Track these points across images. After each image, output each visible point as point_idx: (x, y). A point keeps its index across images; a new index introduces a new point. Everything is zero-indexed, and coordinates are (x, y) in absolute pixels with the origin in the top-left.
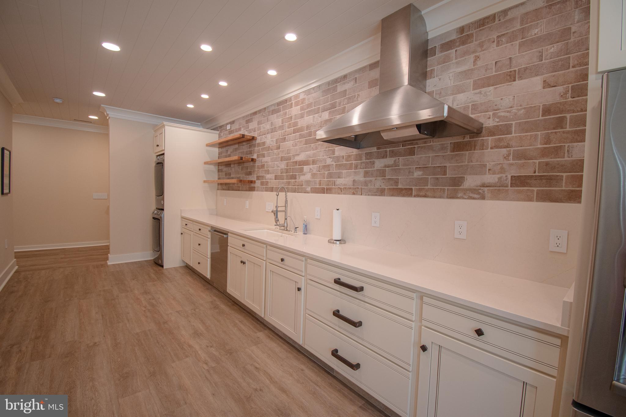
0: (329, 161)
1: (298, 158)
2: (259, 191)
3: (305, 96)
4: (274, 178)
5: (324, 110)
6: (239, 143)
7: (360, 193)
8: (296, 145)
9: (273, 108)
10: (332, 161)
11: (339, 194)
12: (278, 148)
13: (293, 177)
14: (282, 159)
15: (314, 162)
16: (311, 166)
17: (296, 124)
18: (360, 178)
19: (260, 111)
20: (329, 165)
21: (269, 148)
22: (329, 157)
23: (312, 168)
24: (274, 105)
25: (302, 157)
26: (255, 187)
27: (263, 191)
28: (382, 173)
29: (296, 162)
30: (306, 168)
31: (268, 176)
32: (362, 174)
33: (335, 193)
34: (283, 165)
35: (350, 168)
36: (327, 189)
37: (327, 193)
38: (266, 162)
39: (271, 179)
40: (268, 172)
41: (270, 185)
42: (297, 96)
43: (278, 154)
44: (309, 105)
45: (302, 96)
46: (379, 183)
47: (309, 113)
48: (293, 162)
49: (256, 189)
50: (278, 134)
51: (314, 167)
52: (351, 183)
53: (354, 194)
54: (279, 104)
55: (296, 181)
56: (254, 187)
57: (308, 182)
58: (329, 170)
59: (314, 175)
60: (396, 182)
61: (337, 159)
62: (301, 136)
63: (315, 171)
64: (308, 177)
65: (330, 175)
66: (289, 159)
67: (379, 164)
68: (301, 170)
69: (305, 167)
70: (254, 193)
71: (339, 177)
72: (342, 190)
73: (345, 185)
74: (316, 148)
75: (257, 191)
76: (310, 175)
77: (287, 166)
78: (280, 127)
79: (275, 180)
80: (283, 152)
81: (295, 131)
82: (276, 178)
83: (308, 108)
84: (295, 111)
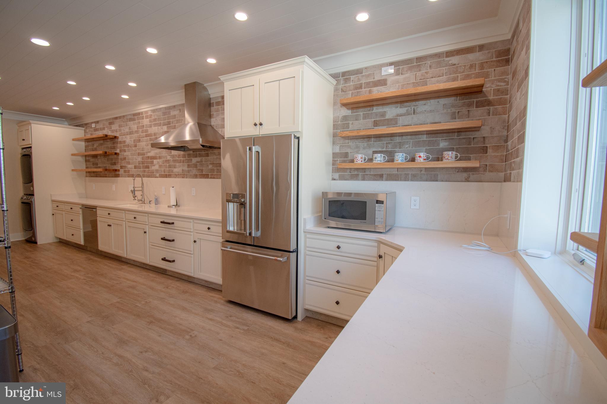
0: (169, 158)
1: (150, 155)
2: (123, 177)
3: (152, 113)
4: (133, 167)
5: (164, 125)
6: (103, 140)
7: (186, 177)
9: (129, 117)
10: (170, 158)
11: (175, 178)
12: (136, 146)
13: (148, 167)
14: (139, 154)
15: (160, 158)
17: (146, 131)
18: (186, 168)
19: (120, 117)
20: (169, 160)
21: (128, 146)
22: (169, 155)
23: (158, 161)
24: (130, 115)
25: (152, 154)
26: (119, 174)
27: (126, 177)
28: (195, 166)
29: (149, 157)
30: (155, 161)
31: (129, 166)
32: (186, 166)
33: (173, 177)
34: (140, 159)
35: (180, 163)
36: (169, 175)
37: (169, 178)
38: (127, 156)
39: (131, 168)
40: (129, 163)
41: (131, 173)
42: (146, 112)
43: (136, 151)
44: (155, 120)
45: (150, 113)
46: (194, 171)
47: (155, 125)
48: (147, 157)
49: (120, 176)
50: (135, 136)
51: (160, 161)
52: (181, 171)
53: (183, 178)
54: (134, 115)
55: (149, 170)
57: (157, 171)
58: (169, 163)
59: (160, 166)
60: (202, 171)
61: (173, 156)
62: (151, 140)
63: (161, 164)
64: (156, 167)
65: (170, 166)
66: (143, 154)
67: (194, 160)
68: (152, 163)
69: (154, 160)
70: (119, 179)
71: (175, 168)
72: (177, 176)
73: (178, 172)
75: (121, 177)
76: (158, 166)
77: (143, 160)
78: (136, 131)
79: (135, 169)
80: (139, 149)
81: (147, 136)
82: (135, 167)
83: (154, 122)
84: (146, 122)
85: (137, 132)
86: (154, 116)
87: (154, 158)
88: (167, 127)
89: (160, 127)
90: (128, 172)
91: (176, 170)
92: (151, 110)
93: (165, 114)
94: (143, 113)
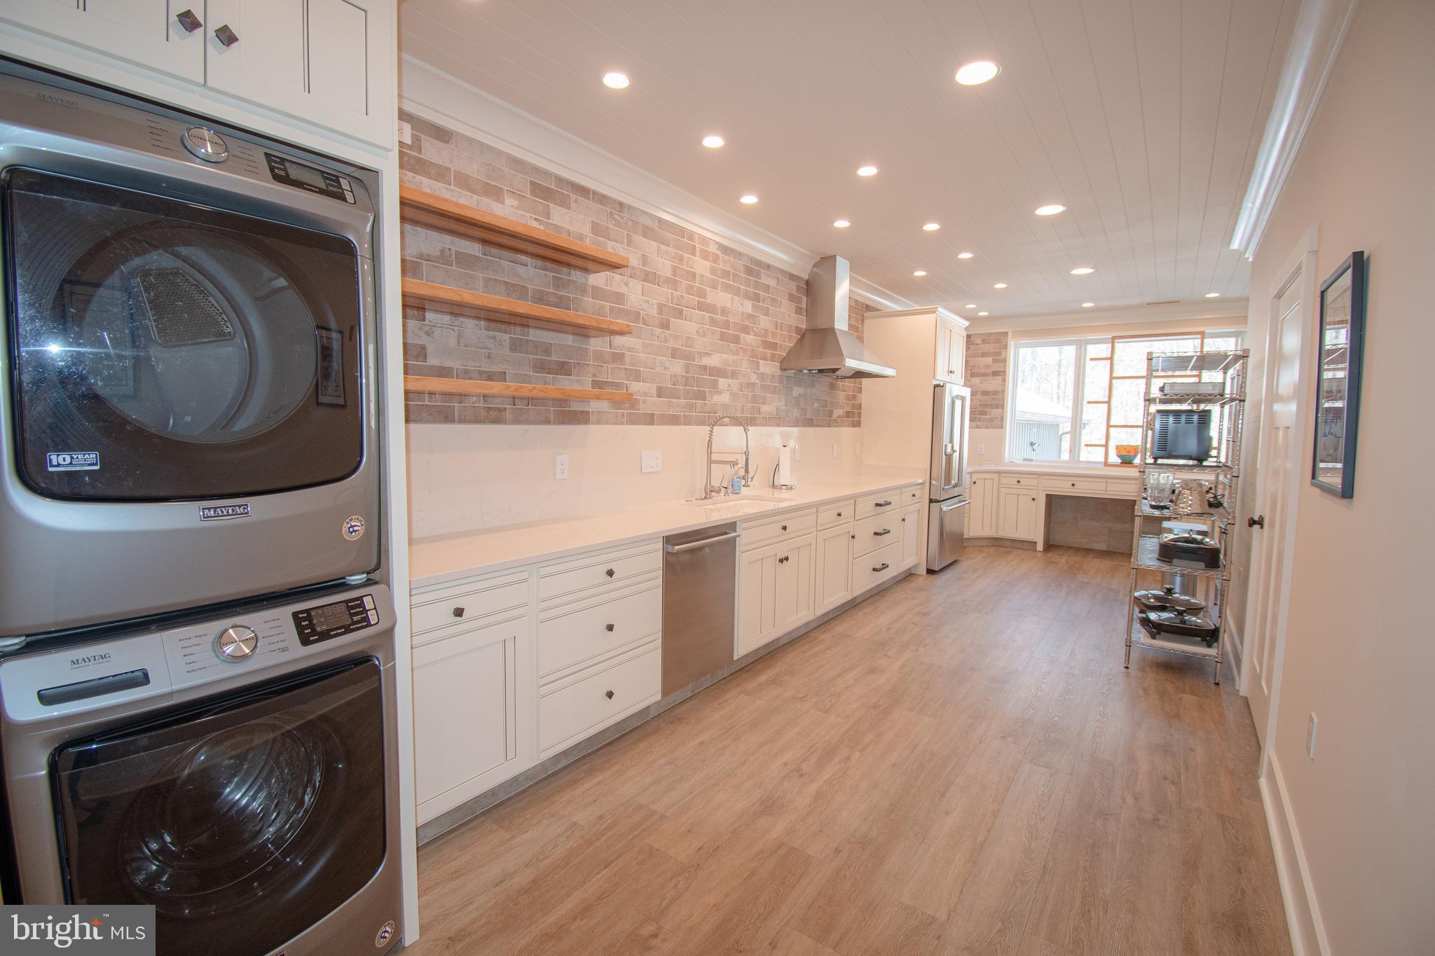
0: (754, 378)
1: (707, 361)
2: (607, 423)
3: (719, 253)
4: (654, 392)
5: (747, 297)
8: (704, 335)
11: (764, 426)
12: (665, 326)
13: (701, 395)
14: (675, 354)
15: (734, 375)
16: (730, 381)
17: (702, 294)
21: (636, 316)
22: (754, 372)
23: (732, 384)
25: (714, 361)
26: (588, 412)
27: (623, 424)
29: (705, 367)
30: (722, 382)
31: (637, 387)
34: (677, 367)
38: (630, 349)
39: (645, 394)
40: (636, 376)
41: (643, 409)
42: (704, 240)
43: (666, 340)
44: (726, 274)
45: (713, 248)
47: (727, 288)
48: (700, 366)
49: (593, 417)
50: (663, 293)
51: (734, 383)
55: (705, 404)
56: (582, 412)
61: (762, 376)
62: (713, 322)
63: (735, 390)
64: (725, 398)
66: (689, 357)
69: (721, 380)
70: (592, 429)
71: (764, 403)
74: (737, 354)
75: (599, 422)
76: (728, 394)
77: (688, 372)
78: (668, 280)
79: (658, 397)
80: (676, 338)
81: (701, 307)
82: (660, 393)
83: (723, 277)
84: (701, 266)
85: (671, 282)
86: (725, 262)
87: (720, 372)
88: (753, 306)
89: (736, 298)
90: (632, 407)
91: (765, 408)
92: (717, 243)
93: (749, 271)
94: (696, 237)
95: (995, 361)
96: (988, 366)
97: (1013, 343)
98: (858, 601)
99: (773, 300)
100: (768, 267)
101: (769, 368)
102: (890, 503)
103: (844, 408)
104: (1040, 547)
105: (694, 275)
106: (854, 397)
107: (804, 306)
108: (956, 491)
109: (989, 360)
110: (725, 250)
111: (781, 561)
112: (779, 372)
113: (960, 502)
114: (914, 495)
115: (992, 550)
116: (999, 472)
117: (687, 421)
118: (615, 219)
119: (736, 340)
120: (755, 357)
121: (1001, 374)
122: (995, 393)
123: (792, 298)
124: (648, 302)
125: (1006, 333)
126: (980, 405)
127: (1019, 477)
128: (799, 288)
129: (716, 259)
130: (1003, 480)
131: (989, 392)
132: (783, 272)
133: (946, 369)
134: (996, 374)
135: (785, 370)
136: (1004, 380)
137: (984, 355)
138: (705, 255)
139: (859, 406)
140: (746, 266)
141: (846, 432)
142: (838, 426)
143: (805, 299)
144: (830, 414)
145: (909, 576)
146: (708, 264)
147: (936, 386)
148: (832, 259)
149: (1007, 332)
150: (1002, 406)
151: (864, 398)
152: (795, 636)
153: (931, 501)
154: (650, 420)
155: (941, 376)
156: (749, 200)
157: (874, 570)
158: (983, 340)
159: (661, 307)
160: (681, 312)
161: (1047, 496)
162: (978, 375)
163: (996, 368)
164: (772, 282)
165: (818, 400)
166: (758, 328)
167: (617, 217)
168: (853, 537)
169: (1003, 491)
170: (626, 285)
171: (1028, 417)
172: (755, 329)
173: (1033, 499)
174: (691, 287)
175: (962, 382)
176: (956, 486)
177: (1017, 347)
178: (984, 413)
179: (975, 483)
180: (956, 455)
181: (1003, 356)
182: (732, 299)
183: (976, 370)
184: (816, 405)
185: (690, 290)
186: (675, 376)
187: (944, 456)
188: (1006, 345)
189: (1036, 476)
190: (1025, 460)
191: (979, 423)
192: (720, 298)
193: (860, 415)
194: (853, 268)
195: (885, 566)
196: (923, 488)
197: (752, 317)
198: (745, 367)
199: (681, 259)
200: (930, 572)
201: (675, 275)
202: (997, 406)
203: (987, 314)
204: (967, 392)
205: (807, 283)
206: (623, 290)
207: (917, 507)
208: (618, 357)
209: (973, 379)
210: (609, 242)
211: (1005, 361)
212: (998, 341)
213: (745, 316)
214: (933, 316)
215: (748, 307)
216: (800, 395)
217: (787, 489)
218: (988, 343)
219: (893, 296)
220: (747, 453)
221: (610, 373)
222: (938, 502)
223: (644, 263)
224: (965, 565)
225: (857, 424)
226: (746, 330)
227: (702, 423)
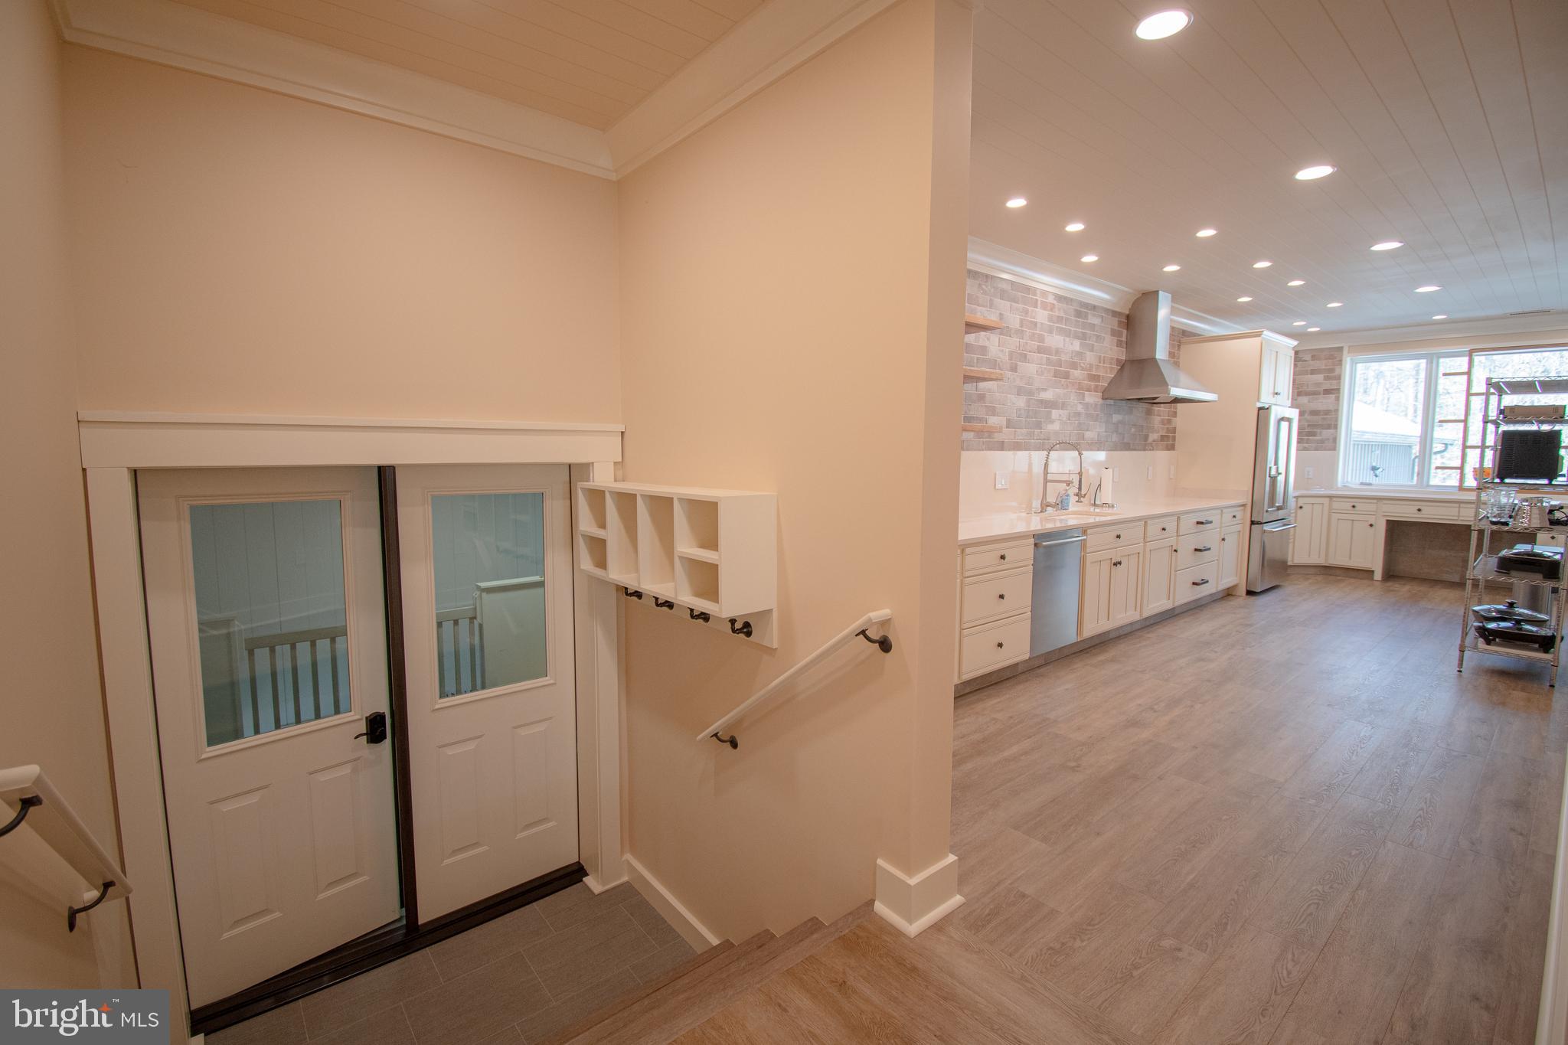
0: (1080, 408)
1: (1043, 396)
2: (972, 450)
3: (1055, 302)
4: (1005, 424)
5: (1076, 337)
8: (1042, 374)
9: (1004, 286)
12: (1014, 369)
13: (1039, 425)
14: (1020, 392)
15: (1063, 406)
16: (1061, 412)
17: (1041, 339)
19: (978, 275)
21: (994, 364)
22: (1080, 403)
24: (1005, 281)
25: (1048, 395)
27: (983, 450)
28: (1116, 428)
29: (1042, 401)
30: (1055, 413)
31: (993, 421)
32: (1104, 428)
34: (1021, 402)
35: (1096, 420)
36: (1077, 444)
38: (990, 391)
39: (999, 426)
40: (993, 411)
41: (998, 437)
42: (1044, 293)
43: (1014, 381)
44: (1060, 319)
45: (1051, 299)
46: (1115, 438)
47: (1061, 331)
48: (1038, 400)
50: (1013, 342)
51: (1064, 413)
52: (1096, 437)
55: (1041, 432)
57: (1057, 435)
58: (1079, 420)
59: (1063, 425)
60: (1123, 437)
61: (1087, 406)
62: (1049, 362)
63: (1065, 419)
64: (1055, 427)
65: (1080, 427)
66: (1030, 393)
67: (1116, 418)
68: (1049, 416)
69: (1054, 412)
71: (1087, 430)
74: (1067, 387)
76: (1059, 423)
77: (1029, 406)
78: (1017, 331)
79: (1007, 428)
80: (1022, 378)
81: (1040, 350)
82: (1009, 424)
83: (1058, 323)
84: (1041, 316)
85: (1020, 333)
86: (1059, 310)
87: (1053, 405)
88: (1081, 344)
89: (1067, 339)
90: (990, 437)
91: (1089, 435)
92: (1054, 294)
93: (1078, 314)
94: (1038, 292)
95: (1327, 378)
96: (1318, 384)
97: (1348, 359)
98: (1176, 612)
99: (1098, 336)
100: (1094, 308)
101: (1093, 398)
102: (1211, 522)
103: (1158, 432)
104: (1378, 576)
105: (1035, 324)
106: (1169, 422)
107: (1124, 339)
108: (1281, 514)
109: (1320, 378)
110: (1060, 298)
111: (1115, 564)
112: (1101, 401)
113: (1284, 525)
114: (1234, 517)
115: (1320, 578)
116: (1330, 497)
117: (1026, 447)
118: (983, 289)
119: (1067, 376)
120: (1081, 389)
121: (1334, 392)
122: (1327, 412)
123: (1114, 333)
124: (1002, 351)
125: (1341, 349)
126: (1309, 426)
127: (1354, 501)
128: (1120, 322)
129: (1052, 307)
130: (1336, 505)
131: (1319, 411)
132: (1107, 310)
133: (1271, 390)
134: (1327, 392)
135: (1106, 399)
136: (1338, 399)
137: (1313, 372)
138: (1045, 306)
139: (1174, 430)
140: (1076, 310)
141: (1162, 455)
142: (1153, 450)
143: (1125, 332)
144: (1146, 438)
145: (1228, 594)
146: (1046, 313)
147: (1260, 409)
148: (1156, 293)
149: (1342, 347)
150: (1336, 427)
151: (1178, 422)
152: (1121, 632)
153: (1253, 523)
154: (1001, 446)
155: (1266, 399)
156: (1089, 259)
157: (1194, 584)
158: (1312, 356)
159: (1011, 353)
160: (1025, 355)
161: (1388, 522)
162: (1307, 394)
163: (1327, 385)
164: (1096, 321)
165: (1134, 425)
166: (1084, 364)
167: (984, 287)
168: (1175, 551)
169: (1335, 517)
170: (988, 339)
171: (1366, 437)
172: (1082, 365)
173: (1371, 525)
174: (1034, 334)
175: (1289, 403)
176: (1279, 508)
177: (1354, 363)
178: (1314, 434)
179: (1301, 507)
180: (1281, 479)
181: (1336, 373)
182: (1064, 340)
183: (1305, 388)
184: (1133, 430)
185: (1032, 337)
186: (1020, 410)
187: (1268, 479)
188: (1341, 361)
189: (1375, 501)
190: (1362, 484)
191: (1306, 445)
192: (1055, 341)
193: (1174, 438)
194: (1174, 300)
195: (1204, 582)
196: (1244, 510)
197: (1080, 354)
198: (1073, 398)
199: (1026, 312)
200: (1250, 593)
201: (1022, 327)
202: (1329, 427)
203: (1318, 329)
204: (1294, 414)
205: (1128, 317)
206: (987, 343)
207: (1239, 528)
208: (981, 397)
209: (1300, 398)
210: (979, 308)
211: (1339, 378)
212: (1331, 357)
213: (1074, 354)
214: (1257, 340)
215: (1076, 345)
216: (1119, 422)
217: (1109, 506)
218: (1319, 359)
219: (1210, 320)
220: (1080, 474)
221: (977, 411)
222: (1261, 523)
223: (1001, 319)
224: (1289, 589)
225: (1172, 448)
226: (1074, 366)
227: (1039, 448)
